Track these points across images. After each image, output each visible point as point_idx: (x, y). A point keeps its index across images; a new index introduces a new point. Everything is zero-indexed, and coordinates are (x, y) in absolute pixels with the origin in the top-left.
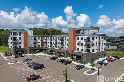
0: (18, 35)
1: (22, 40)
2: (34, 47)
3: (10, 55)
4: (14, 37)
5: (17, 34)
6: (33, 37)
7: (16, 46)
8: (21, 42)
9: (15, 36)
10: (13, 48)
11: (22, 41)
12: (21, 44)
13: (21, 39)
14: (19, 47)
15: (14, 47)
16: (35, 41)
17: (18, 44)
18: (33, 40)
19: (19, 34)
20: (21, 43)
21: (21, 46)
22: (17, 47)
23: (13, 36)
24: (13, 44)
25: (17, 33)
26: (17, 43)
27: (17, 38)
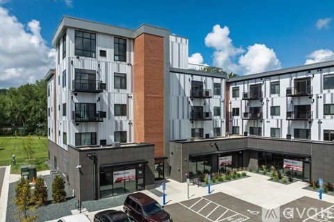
0: (103, 53)
1: (129, 90)
2: (193, 135)
3: (50, 198)
4: (78, 64)
5: (98, 49)
6: (188, 77)
7: (92, 129)
8: (124, 102)
9: (89, 64)
10: (73, 143)
11: (130, 97)
12: (123, 118)
13: (124, 86)
14: (111, 139)
15: (78, 137)
16: (197, 103)
17: (103, 115)
18: (188, 94)
19: (110, 52)
20: (122, 110)
21: (126, 128)
22: (100, 138)
23: (75, 60)
24: (77, 119)
25: (100, 39)
26: (98, 109)
27: (103, 73)
